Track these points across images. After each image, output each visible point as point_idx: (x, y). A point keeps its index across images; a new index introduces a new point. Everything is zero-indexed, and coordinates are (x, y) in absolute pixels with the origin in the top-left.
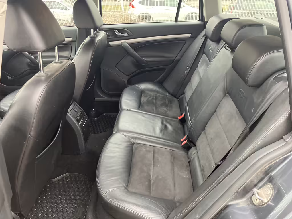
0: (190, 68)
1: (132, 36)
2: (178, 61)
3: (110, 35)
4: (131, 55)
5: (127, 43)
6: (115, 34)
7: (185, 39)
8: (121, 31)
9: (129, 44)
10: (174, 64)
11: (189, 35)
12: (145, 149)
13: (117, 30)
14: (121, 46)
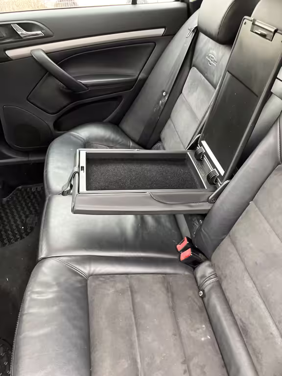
0: (168, 95)
1: (52, 36)
2: (144, 81)
3: (5, 35)
4: (54, 76)
5: (44, 51)
6: (14, 33)
7: (153, 40)
8: (26, 26)
9: (47, 54)
10: (136, 87)
11: (160, 31)
12: (113, 287)
13: (17, 24)
14: (30, 58)
